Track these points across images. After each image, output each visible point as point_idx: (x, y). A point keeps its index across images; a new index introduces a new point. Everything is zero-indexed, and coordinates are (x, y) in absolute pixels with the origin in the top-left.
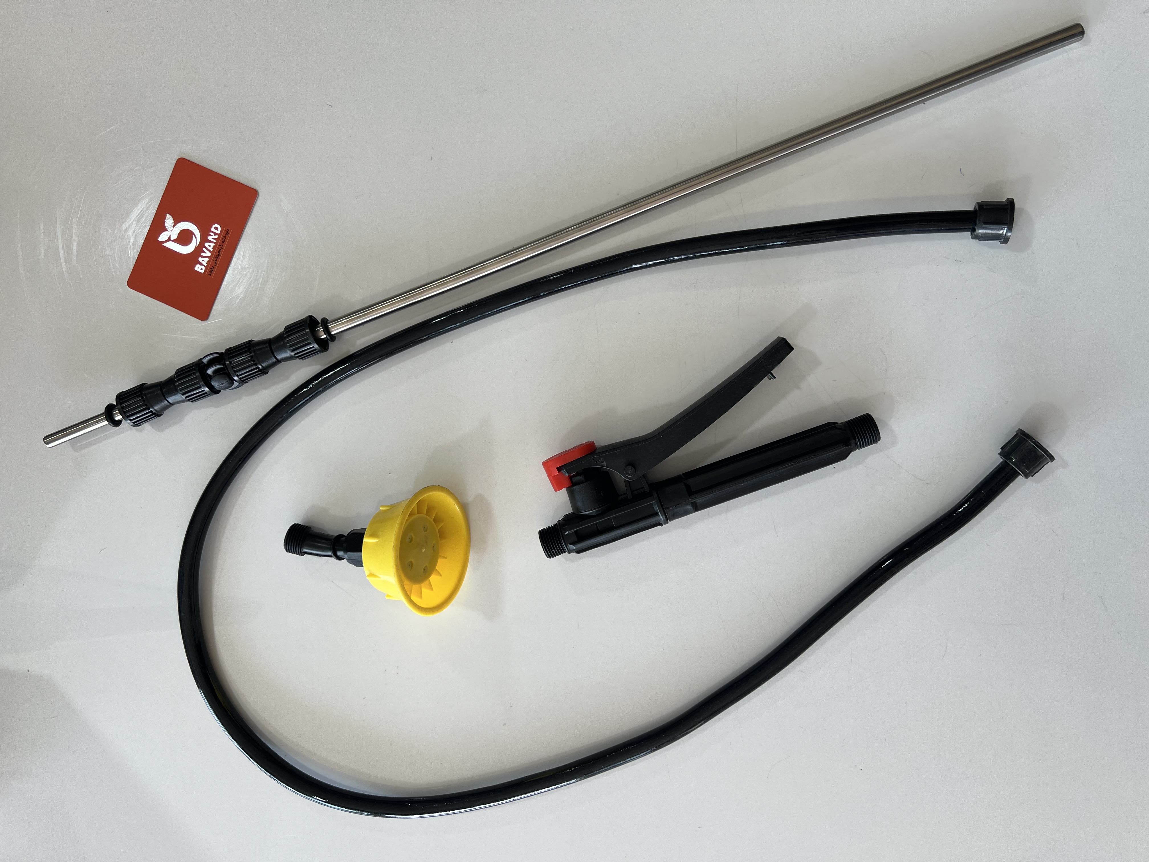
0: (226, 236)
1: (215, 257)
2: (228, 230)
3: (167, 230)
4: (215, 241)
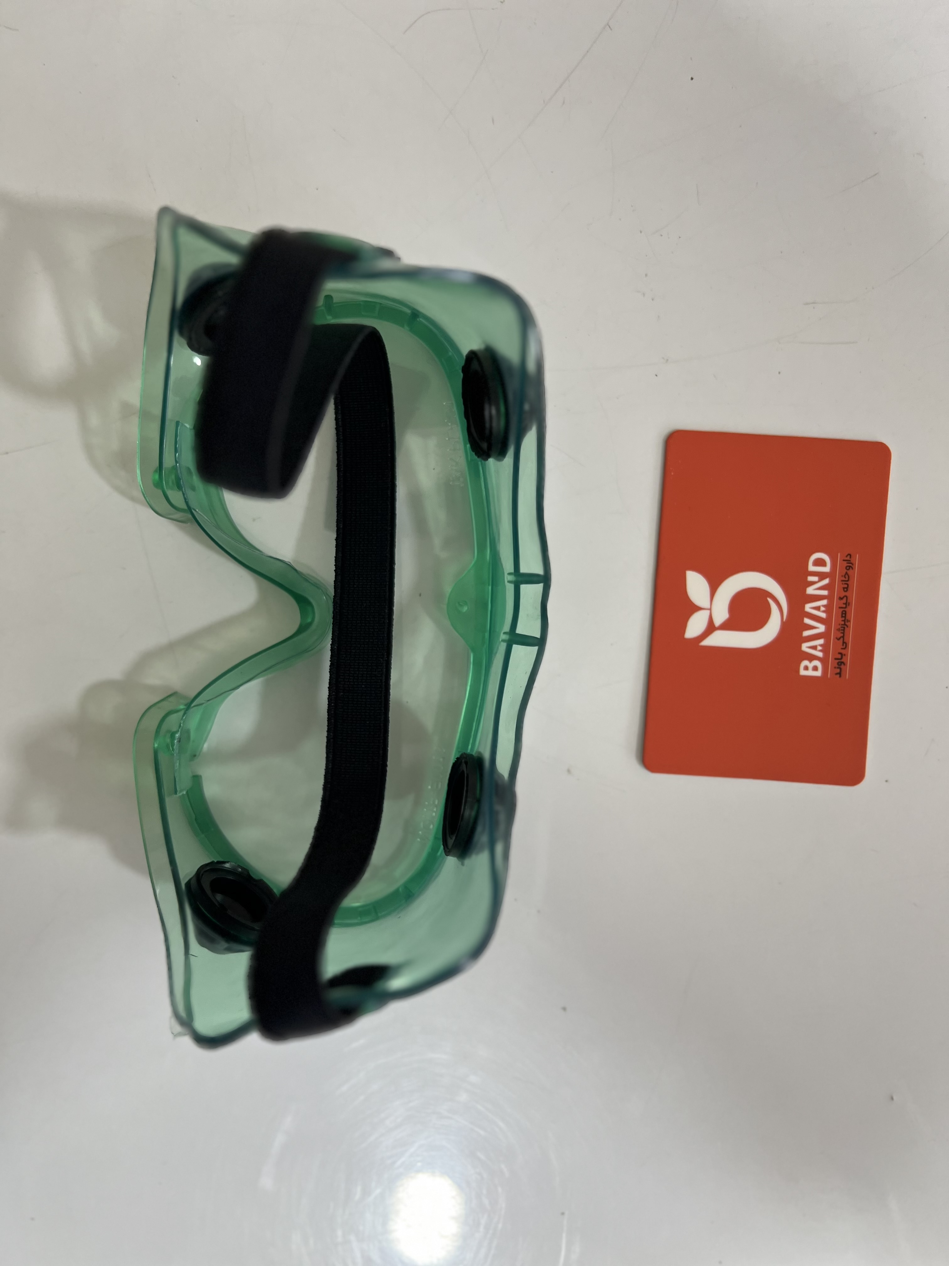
0: (848, 572)
1: (839, 630)
2: (848, 558)
3: (698, 609)
4: (825, 593)
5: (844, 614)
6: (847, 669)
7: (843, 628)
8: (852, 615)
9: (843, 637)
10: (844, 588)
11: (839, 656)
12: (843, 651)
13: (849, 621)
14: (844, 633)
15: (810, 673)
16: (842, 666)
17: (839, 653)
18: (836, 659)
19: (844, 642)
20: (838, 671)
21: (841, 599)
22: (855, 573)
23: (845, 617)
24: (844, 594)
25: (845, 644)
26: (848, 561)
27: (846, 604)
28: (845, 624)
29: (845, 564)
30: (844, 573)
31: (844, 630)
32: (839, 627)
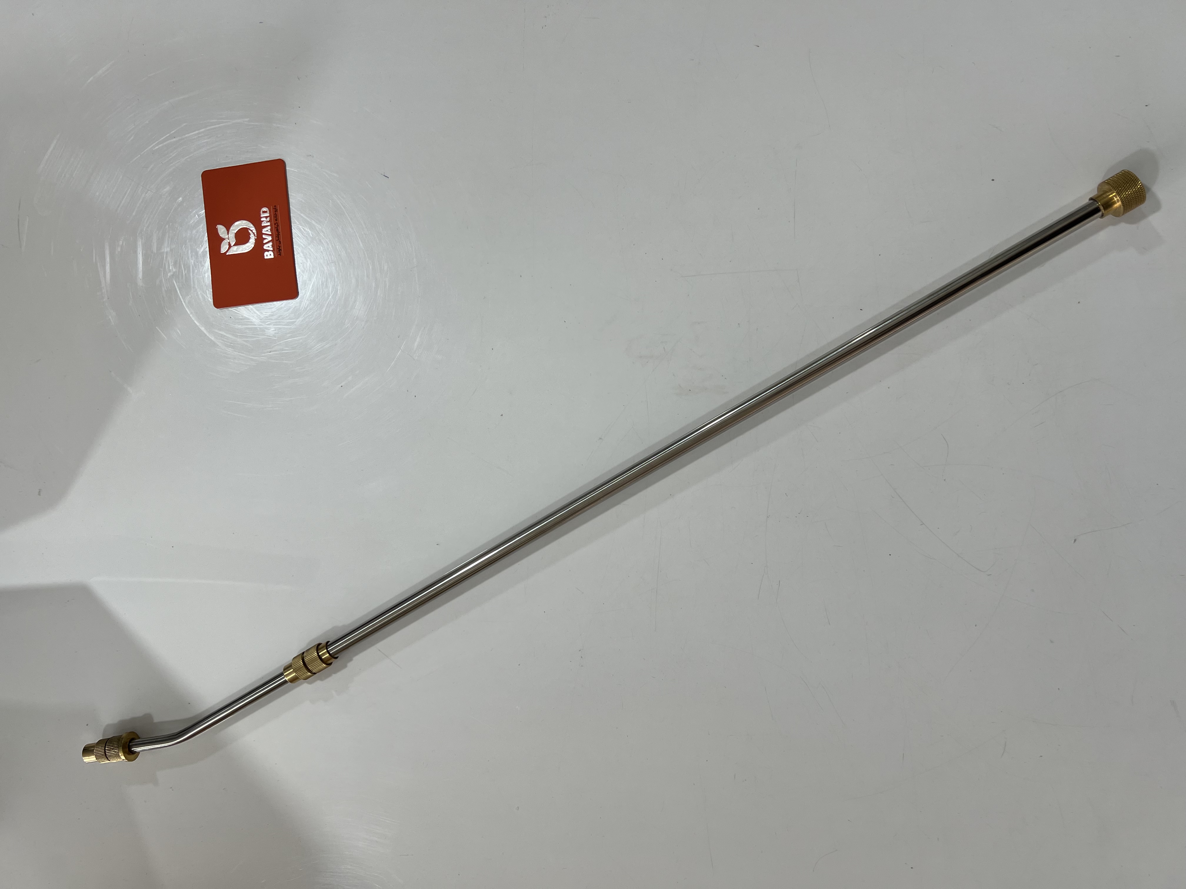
5: (277, 230)
6: (282, 252)
7: (278, 236)
8: (280, 230)
9: (279, 239)
10: (276, 220)
11: (279, 247)
12: (280, 245)
13: (280, 232)
14: (279, 238)
15: (269, 257)
16: (281, 251)
17: (278, 246)
18: (278, 249)
19: (279, 241)
20: (279, 253)
21: (275, 224)
22: (279, 213)
23: (278, 231)
24: (276, 222)
25: (280, 242)
26: (275, 209)
27: (277, 226)
28: (278, 234)
29: (274, 210)
30: (274, 214)
31: (279, 237)
32: (277, 235)
